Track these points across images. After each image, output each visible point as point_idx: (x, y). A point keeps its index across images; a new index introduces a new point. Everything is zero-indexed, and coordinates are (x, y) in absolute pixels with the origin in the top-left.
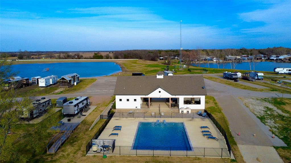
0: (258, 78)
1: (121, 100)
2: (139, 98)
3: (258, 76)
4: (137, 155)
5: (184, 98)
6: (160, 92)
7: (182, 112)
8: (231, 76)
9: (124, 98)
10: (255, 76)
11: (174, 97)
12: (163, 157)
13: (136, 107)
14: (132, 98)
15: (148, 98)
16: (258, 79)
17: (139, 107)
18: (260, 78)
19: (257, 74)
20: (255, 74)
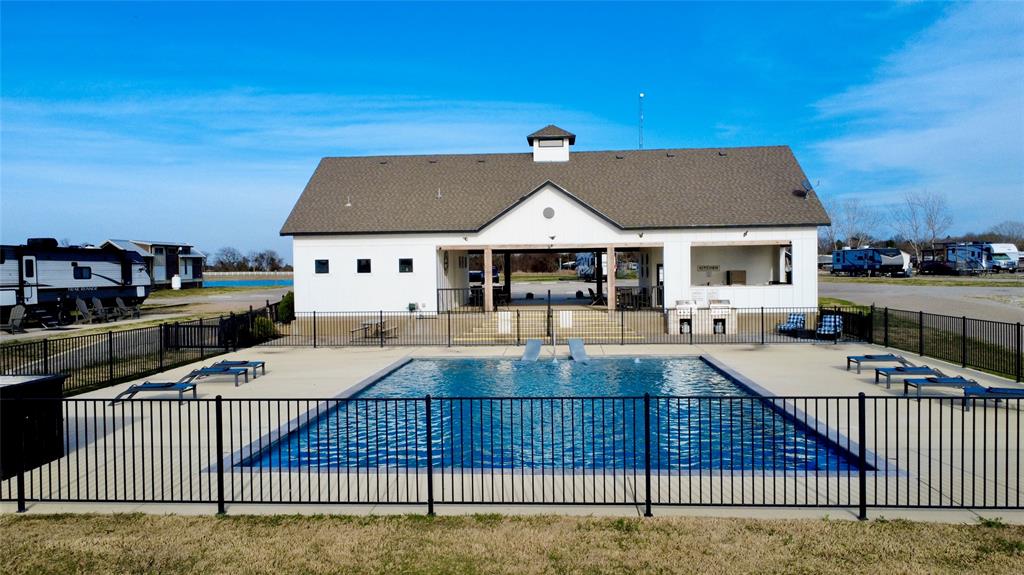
0: (995, 267)
1: (322, 266)
2: (425, 250)
3: (990, 255)
4: (232, 510)
5: (692, 248)
6: (549, 213)
7: (686, 328)
8: (872, 258)
9: (343, 252)
10: (980, 255)
11: (632, 240)
12: (547, 522)
13: (412, 308)
14: (384, 251)
15: (481, 252)
16: (997, 269)
17: (429, 306)
18: (1002, 263)
19: (988, 250)
20: (977, 251)
